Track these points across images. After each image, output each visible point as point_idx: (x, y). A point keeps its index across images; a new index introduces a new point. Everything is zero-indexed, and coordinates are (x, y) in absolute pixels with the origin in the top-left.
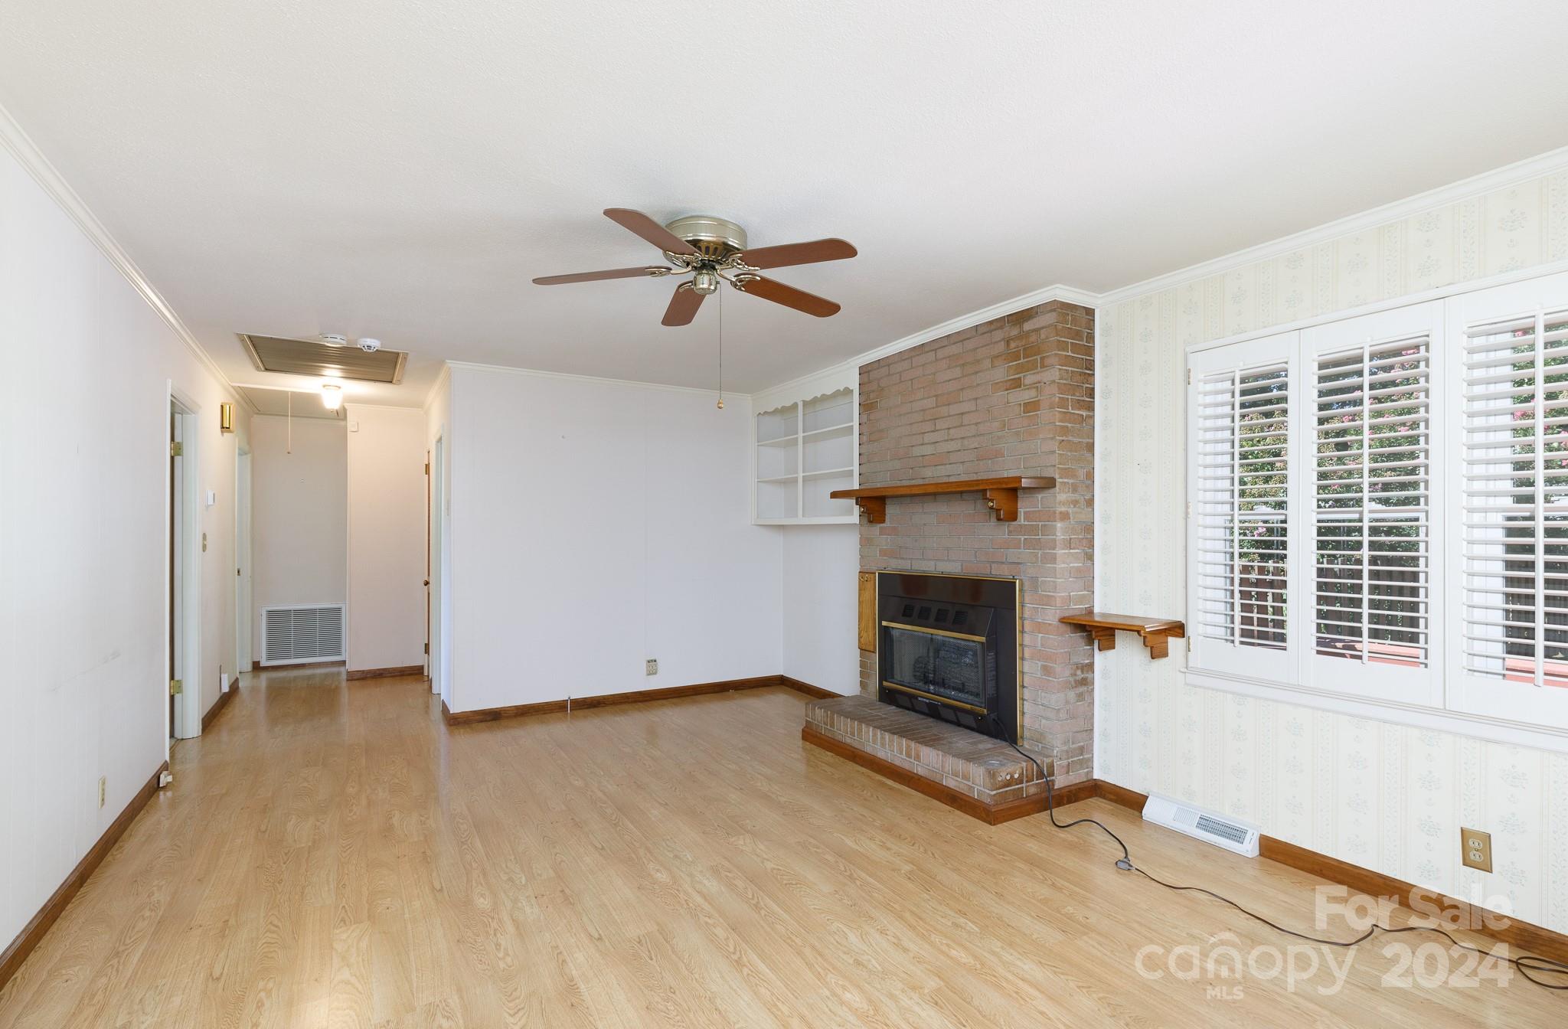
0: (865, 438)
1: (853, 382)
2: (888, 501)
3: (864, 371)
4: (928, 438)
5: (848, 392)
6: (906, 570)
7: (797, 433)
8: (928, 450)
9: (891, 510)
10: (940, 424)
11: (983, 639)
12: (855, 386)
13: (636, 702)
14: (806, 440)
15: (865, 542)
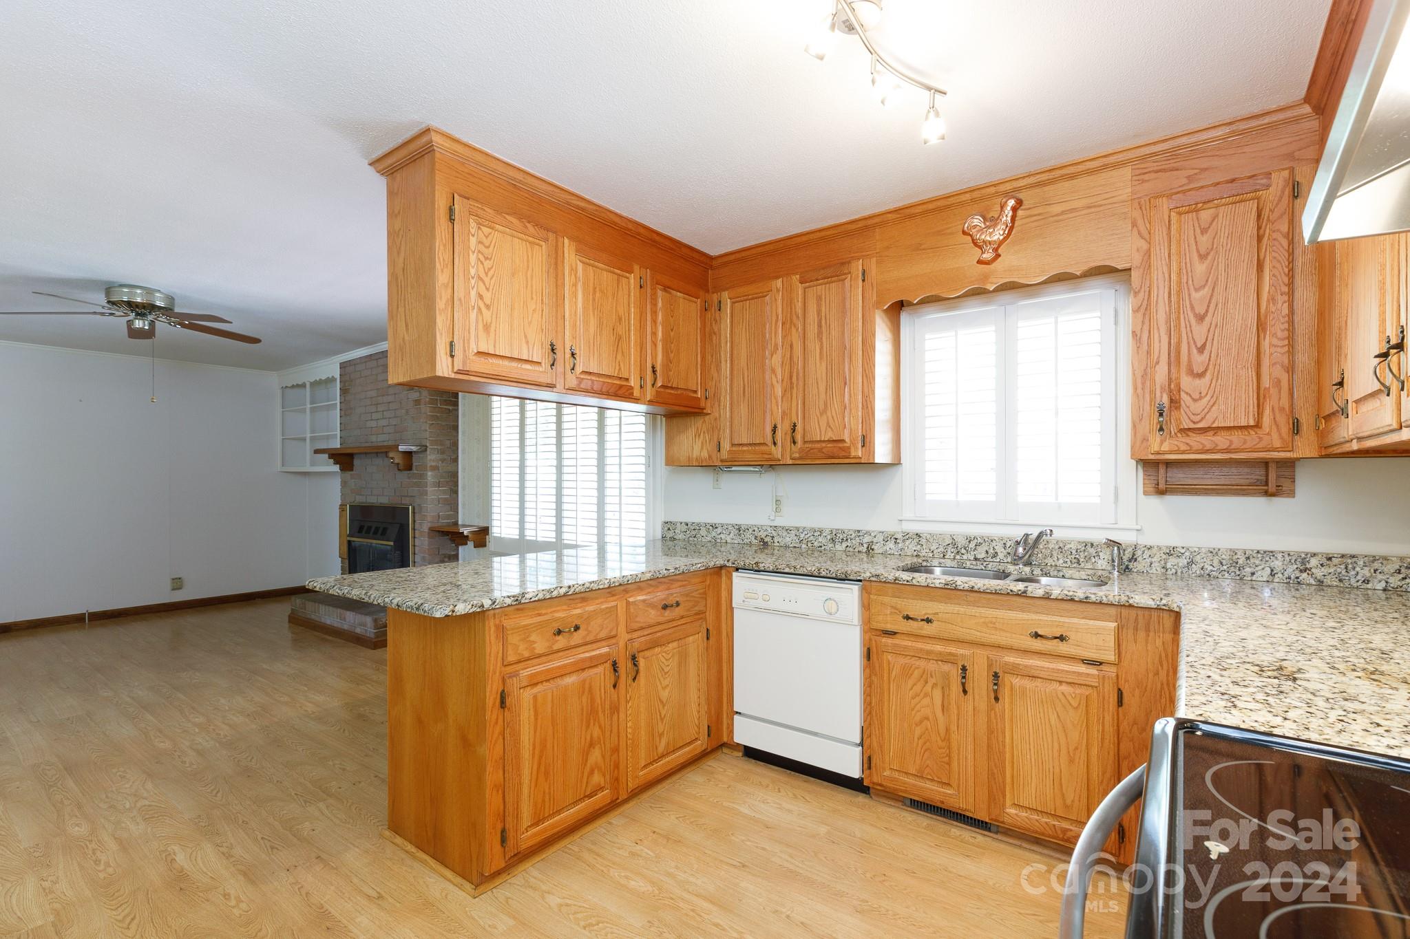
0: (343, 412)
1: (337, 373)
2: (355, 457)
3: (343, 366)
4: (375, 416)
5: (333, 380)
6: (362, 503)
7: (305, 405)
8: (373, 424)
9: (357, 462)
10: (380, 408)
11: (392, 543)
12: (337, 376)
13: (159, 612)
14: (313, 410)
15: (344, 484)
